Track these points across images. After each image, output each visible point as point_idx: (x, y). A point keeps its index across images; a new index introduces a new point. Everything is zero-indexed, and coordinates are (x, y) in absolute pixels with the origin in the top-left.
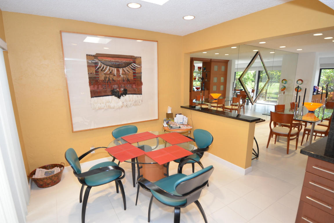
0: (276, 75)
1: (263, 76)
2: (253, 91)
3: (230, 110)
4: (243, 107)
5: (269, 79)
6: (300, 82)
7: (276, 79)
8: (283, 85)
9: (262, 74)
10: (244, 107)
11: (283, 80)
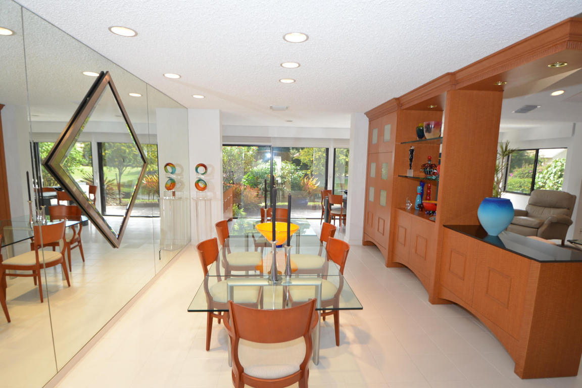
0: (129, 154)
1: (107, 155)
2: (92, 190)
3: (34, 272)
4: (76, 244)
5: (145, 162)
6: (201, 169)
7: (132, 162)
8: (169, 177)
9: (105, 150)
10: (79, 242)
11: (168, 165)
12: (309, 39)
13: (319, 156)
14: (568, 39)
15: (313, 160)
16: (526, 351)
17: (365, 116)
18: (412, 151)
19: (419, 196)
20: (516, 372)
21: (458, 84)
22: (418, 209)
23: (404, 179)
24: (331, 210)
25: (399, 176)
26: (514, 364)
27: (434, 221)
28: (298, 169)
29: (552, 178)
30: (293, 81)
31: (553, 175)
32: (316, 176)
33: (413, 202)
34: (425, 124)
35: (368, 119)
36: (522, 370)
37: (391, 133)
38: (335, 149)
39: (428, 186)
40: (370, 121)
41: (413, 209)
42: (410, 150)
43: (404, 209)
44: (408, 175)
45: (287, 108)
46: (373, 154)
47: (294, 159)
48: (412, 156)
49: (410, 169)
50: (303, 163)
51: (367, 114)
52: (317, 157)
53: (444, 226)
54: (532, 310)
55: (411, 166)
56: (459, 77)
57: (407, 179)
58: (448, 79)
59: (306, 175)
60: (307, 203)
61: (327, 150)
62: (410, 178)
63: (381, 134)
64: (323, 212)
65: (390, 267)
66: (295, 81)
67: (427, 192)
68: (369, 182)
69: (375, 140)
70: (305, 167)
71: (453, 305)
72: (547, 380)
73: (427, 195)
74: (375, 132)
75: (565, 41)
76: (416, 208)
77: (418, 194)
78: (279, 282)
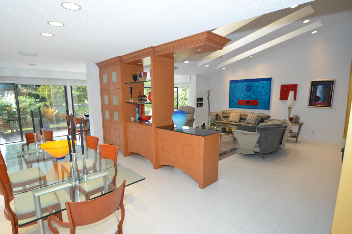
12: (81, 10)
13: (55, 91)
14: (206, 40)
15: (50, 95)
16: (202, 176)
17: (96, 65)
18: (131, 88)
19: (137, 113)
20: (200, 187)
21: (156, 53)
22: (138, 120)
23: (128, 104)
24: (76, 128)
25: (125, 103)
26: (198, 184)
27: (152, 126)
28: (38, 101)
29: (181, 101)
30: (52, 35)
31: (181, 99)
32: (55, 106)
33: (135, 117)
34: (138, 73)
35: (98, 67)
36: (202, 185)
37: (117, 77)
38: (71, 87)
39: (141, 107)
40: (100, 69)
41: (135, 121)
42: (130, 87)
43: (130, 121)
44: (130, 102)
45: (36, 54)
46: (104, 90)
47: (32, 94)
48: (132, 91)
49: (131, 98)
50: (42, 97)
51: (98, 64)
52: (54, 92)
53: (157, 127)
54: (203, 158)
55: (131, 97)
56: (156, 49)
57: (130, 104)
58: (151, 50)
59: (45, 105)
60: (49, 126)
61: (65, 87)
62: (132, 103)
63: (109, 78)
64: (69, 130)
65: (126, 156)
66: (54, 36)
67: (141, 111)
68: (104, 108)
69: (105, 81)
70: (43, 99)
71: (166, 166)
72: (210, 186)
73: (141, 112)
74: (105, 77)
75: (204, 41)
76: (137, 120)
77: (137, 112)
78: (82, 181)
